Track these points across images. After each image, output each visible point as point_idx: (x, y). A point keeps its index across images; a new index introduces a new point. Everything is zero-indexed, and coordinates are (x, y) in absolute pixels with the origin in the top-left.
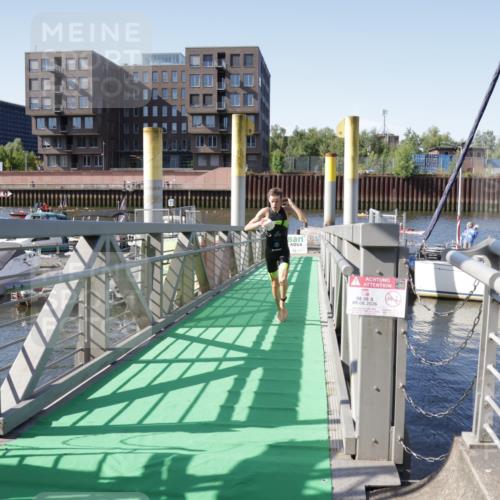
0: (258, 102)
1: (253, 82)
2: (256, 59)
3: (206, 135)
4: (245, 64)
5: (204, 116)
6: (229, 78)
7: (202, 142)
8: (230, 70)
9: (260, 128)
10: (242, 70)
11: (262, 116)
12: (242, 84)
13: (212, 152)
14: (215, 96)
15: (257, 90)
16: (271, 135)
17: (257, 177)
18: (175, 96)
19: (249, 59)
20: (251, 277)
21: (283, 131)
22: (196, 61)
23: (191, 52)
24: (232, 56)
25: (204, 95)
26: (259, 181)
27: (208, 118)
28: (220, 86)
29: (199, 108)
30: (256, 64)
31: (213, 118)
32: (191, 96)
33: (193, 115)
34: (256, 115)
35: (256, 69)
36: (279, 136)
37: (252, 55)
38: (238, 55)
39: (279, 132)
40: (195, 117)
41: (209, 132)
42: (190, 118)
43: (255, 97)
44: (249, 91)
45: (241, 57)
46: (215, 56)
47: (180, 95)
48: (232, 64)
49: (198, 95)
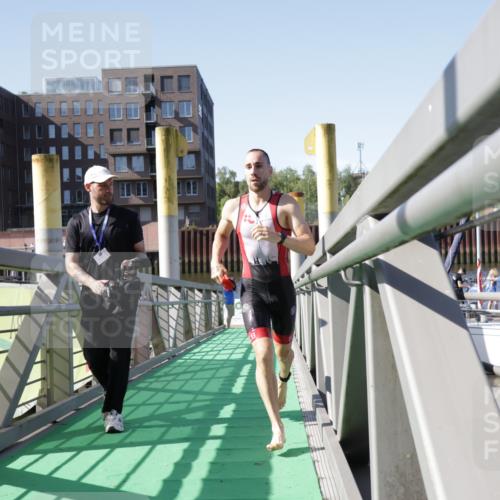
0: (199, 136)
1: (192, 111)
2: (193, 80)
3: (133, 181)
4: (180, 88)
5: (129, 156)
6: (160, 106)
7: (128, 191)
8: (162, 97)
9: (203, 169)
10: (177, 96)
11: (205, 155)
12: (177, 114)
13: (141, 202)
14: (143, 130)
15: (197, 122)
16: (217, 180)
17: (201, 232)
18: (91, 133)
19: (184, 82)
20: (187, 357)
21: (233, 174)
22: (118, 86)
23: (109, 74)
24: (163, 78)
25: (129, 130)
26: (204, 238)
27: (134, 159)
28: (148, 118)
29: (122, 146)
30: (195, 88)
31: (142, 158)
32: (112, 131)
33: (114, 156)
34: (197, 154)
35: (195, 95)
36: (228, 182)
37: (188, 76)
38: (171, 77)
39: (228, 176)
40: (118, 158)
41: (136, 177)
42: (111, 160)
43: (195, 131)
44: (186, 122)
45: (175, 80)
46: (141, 79)
47: (97, 131)
48: (163, 89)
49: (120, 130)
